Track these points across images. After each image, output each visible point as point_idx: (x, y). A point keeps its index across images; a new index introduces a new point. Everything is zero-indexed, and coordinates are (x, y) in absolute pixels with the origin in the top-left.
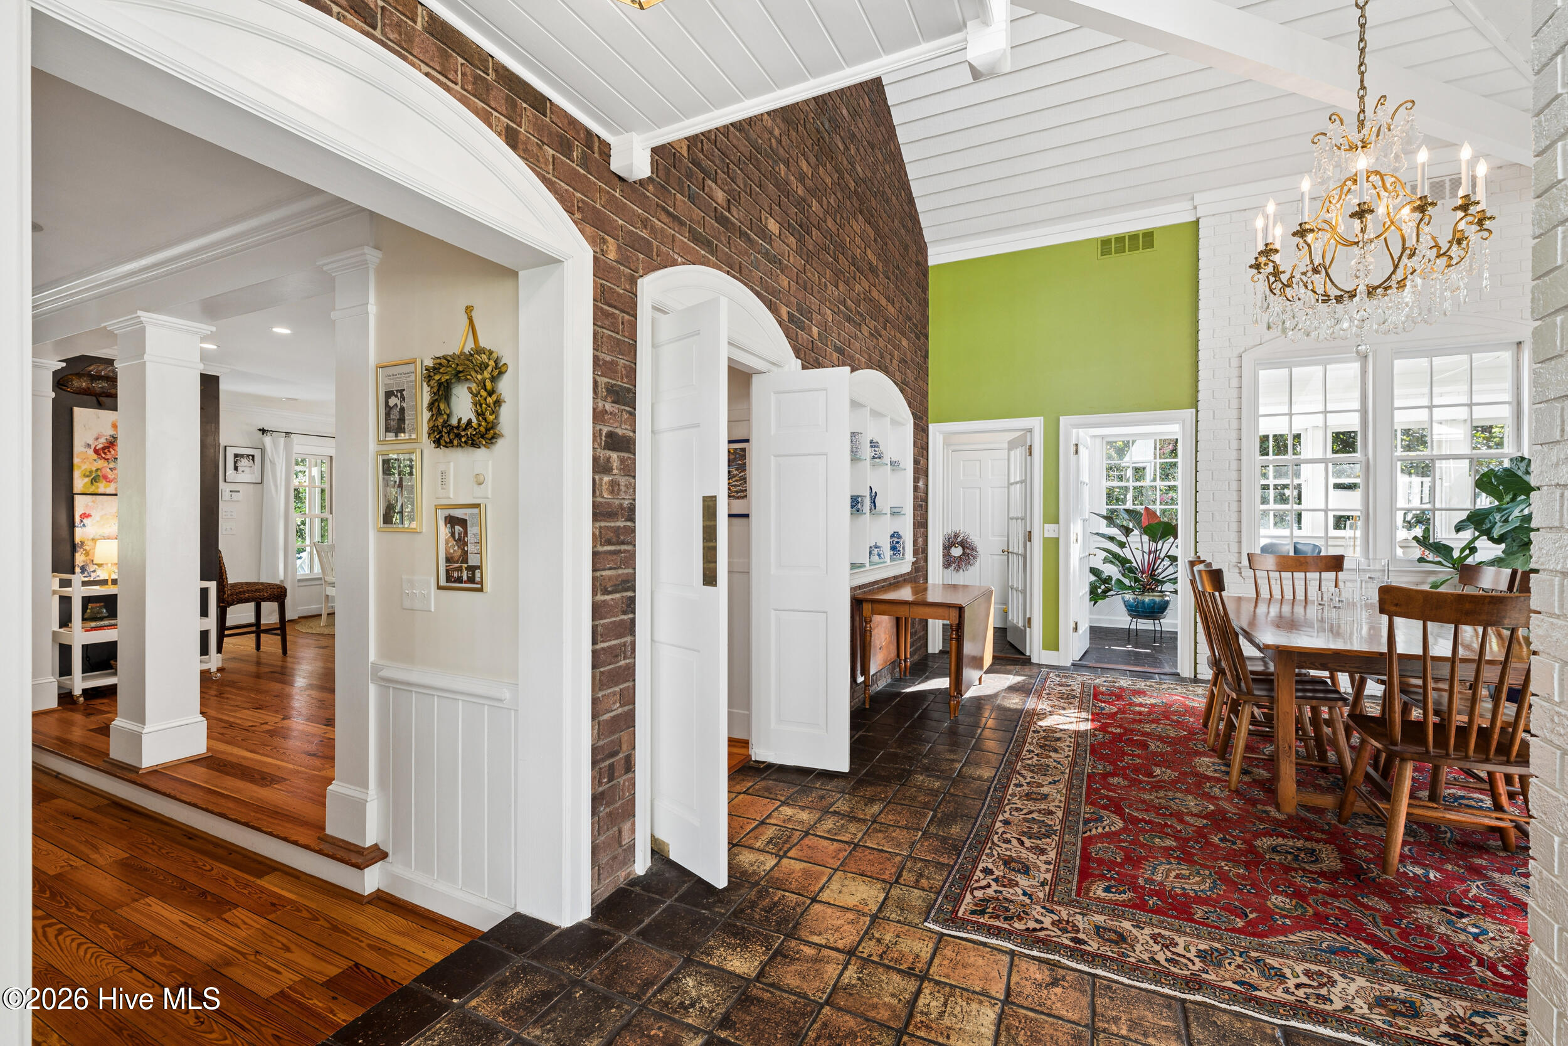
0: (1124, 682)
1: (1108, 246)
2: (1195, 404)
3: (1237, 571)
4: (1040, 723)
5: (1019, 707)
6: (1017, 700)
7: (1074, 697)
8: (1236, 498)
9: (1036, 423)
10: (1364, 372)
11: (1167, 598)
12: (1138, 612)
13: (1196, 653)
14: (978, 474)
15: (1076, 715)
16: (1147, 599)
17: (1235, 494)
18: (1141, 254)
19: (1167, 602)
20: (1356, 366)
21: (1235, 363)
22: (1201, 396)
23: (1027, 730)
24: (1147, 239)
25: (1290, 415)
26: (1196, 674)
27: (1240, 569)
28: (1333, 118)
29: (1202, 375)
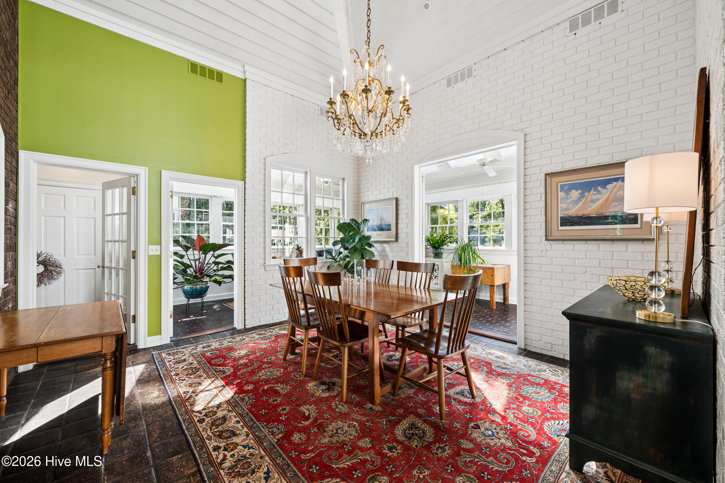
0: (215, 345)
1: (194, 67)
2: (244, 179)
3: (263, 268)
4: (197, 408)
5: (164, 399)
6: (156, 393)
7: (197, 370)
8: (263, 231)
9: (142, 172)
10: (306, 179)
11: (208, 285)
12: (193, 295)
13: (245, 314)
14: (62, 205)
15: (213, 386)
16: (198, 287)
17: (262, 228)
18: (214, 83)
19: (209, 286)
20: (303, 175)
21: (262, 161)
22: (247, 175)
23: (191, 422)
24: (219, 76)
25: (282, 192)
26: (245, 325)
27: (265, 266)
28: (352, 51)
29: (248, 164)
